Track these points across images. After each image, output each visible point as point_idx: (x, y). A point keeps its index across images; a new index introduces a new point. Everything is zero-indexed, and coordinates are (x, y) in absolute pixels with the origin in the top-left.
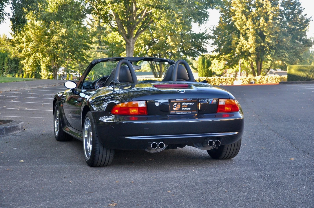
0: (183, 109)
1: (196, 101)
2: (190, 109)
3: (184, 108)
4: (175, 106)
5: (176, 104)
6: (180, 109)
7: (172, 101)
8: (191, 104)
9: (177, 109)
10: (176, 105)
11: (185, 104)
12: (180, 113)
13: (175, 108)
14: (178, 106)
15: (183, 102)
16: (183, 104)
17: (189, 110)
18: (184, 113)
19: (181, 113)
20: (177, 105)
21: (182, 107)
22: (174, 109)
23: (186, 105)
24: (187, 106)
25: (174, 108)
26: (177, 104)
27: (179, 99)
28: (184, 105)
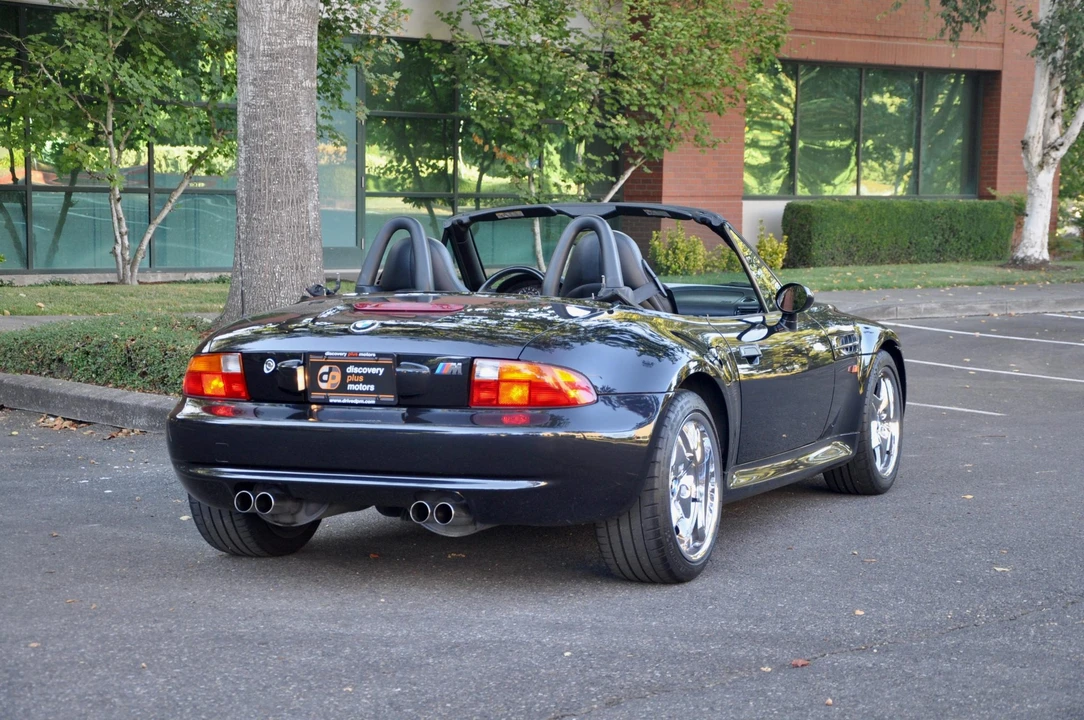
0: (350, 387)
1: (389, 361)
2: (372, 388)
3: (355, 383)
4: (325, 377)
5: (325, 369)
6: (342, 388)
7: (313, 359)
8: (374, 370)
9: (332, 385)
10: (328, 373)
11: (357, 370)
12: (339, 401)
13: (326, 381)
14: (334, 377)
15: (349, 364)
16: (350, 369)
17: (368, 392)
18: (352, 401)
19: (344, 401)
20: (332, 374)
21: (348, 380)
22: (323, 386)
23: (357, 374)
24: (361, 379)
25: (322, 381)
26: (331, 370)
27: (336, 354)
28: (351, 374)
